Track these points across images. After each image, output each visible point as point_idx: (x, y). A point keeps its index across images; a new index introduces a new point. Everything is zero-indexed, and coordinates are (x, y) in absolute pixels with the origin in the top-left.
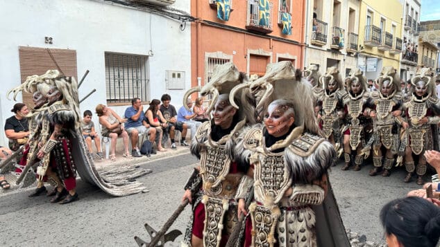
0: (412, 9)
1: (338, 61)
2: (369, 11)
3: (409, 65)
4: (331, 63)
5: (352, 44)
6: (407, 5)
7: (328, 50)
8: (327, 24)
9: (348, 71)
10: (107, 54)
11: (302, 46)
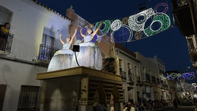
0: (161, 67)
1: (133, 88)
2: (143, 67)
3: (164, 89)
4: (129, 89)
5: (138, 81)
6: (159, 65)
7: (128, 83)
8: (125, 72)
9: (138, 92)
10: (22, 86)
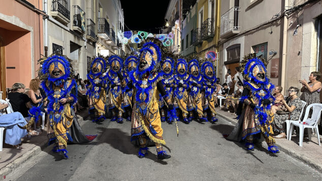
11: (39, 13)
